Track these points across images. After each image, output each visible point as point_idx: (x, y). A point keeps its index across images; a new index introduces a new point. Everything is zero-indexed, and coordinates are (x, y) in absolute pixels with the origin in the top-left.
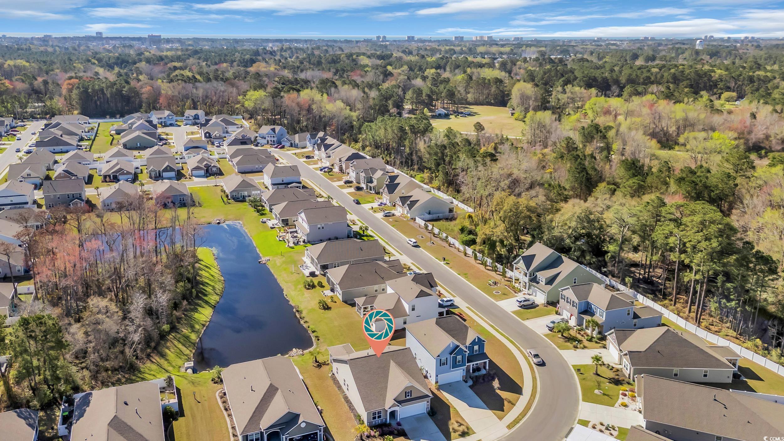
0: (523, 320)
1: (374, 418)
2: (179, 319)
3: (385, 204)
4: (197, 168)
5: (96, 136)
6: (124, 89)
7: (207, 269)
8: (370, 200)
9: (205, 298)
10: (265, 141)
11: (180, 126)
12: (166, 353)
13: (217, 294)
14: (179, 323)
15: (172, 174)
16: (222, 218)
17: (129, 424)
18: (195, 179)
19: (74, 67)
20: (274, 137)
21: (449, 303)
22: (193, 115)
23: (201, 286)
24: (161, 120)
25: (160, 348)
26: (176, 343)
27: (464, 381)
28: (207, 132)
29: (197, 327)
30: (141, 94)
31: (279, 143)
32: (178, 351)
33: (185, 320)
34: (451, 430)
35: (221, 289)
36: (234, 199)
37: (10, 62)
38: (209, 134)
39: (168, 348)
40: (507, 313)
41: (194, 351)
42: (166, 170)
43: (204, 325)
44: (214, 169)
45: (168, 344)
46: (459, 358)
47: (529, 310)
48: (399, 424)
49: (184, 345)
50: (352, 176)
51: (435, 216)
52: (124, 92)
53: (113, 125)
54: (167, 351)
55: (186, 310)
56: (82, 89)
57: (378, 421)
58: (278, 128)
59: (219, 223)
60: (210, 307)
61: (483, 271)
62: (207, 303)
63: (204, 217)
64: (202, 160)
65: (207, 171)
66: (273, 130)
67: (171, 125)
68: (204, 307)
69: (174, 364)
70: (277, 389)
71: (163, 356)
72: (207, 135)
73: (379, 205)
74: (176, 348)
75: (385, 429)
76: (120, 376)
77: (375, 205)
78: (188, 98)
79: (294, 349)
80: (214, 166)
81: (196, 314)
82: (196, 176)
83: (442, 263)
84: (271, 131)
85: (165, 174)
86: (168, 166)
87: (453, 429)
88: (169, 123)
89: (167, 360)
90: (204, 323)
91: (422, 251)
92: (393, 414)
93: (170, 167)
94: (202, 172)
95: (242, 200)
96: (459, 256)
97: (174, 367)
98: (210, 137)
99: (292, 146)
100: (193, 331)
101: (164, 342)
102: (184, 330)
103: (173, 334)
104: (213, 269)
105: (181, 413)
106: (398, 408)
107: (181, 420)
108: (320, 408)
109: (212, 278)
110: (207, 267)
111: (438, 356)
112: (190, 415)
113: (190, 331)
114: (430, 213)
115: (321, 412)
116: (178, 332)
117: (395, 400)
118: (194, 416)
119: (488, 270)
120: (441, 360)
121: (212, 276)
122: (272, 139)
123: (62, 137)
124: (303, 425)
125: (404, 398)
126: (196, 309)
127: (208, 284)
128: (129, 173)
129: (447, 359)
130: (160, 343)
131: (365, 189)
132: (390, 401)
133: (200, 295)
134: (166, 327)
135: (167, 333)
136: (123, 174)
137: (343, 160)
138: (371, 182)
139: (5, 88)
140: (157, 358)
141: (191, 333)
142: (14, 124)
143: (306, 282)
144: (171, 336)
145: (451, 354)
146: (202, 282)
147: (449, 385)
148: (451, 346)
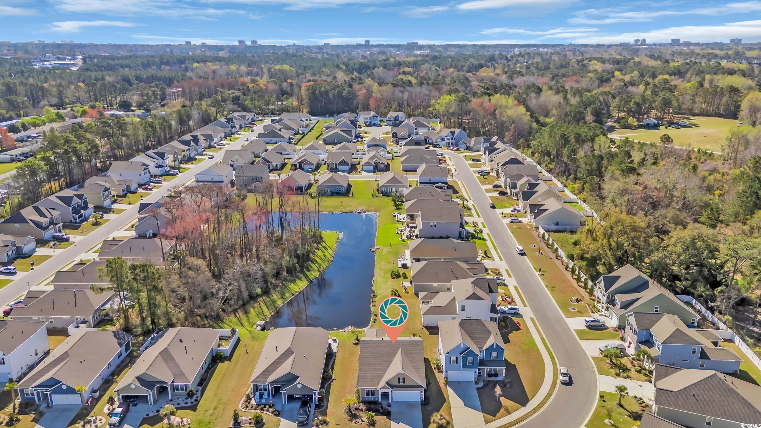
0: (581, 339)
1: (368, 395)
2: (275, 286)
4: (367, 164)
5: (310, 131)
6: (344, 92)
7: (324, 250)
8: (507, 205)
9: (308, 273)
10: (444, 143)
11: (381, 126)
12: (250, 311)
13: (319, 271)
14: (274, 289)
15: (346, 168)
16: (364, 208)
17: (173, 356)
18: (364, 173)
19: (323, 71)
20: (452, 139)
21: (513, 311)
22: (394, 116)
23: (310, 263)
24: (366, 120)
25: (247, 307)
26: (262, 304)
27: (476, 382)
28: (395, 133)
29: (287, 295)
30: (358, 96)
31: (456, 145)
32: (260, 311)
33: (281, 288)
34: (432, 421)
35: (325, 267)
36: (382, 193)
37: (278, 67)
38: (396, 134)
39: (254, 308)
40: (568, 329)
41: (273, 313)
42: (341, 163)
43: (293, 295)
44: (382, 166)
45: (256, 305)
46: (470, 359)
47: (593, 332)
48: (389, 405)
49: (268, 308)
50: (501, 181)
52: (344, 94)
53: (326, 123)
54: (252, 310)
55: (285, 279)
56: (311, 91)
57: (371, 398)
58: (457, 131)
59: (359, 213)
60: (308, 280)
61: (573, 287)
62: (307, 277)
63: (350, 206)
64: (374, 156)
65: (376, 167)
66: (453, 133)
67: (375, 125)
68: (301, 280)
69: (251, 321)
70: (293, 353)
71: (246, 313)
73: (512, 211)
74: (260, 309)
75: (373, 406)
76: (206, 322)
77: (508, 211)
78: (394, 101)
80: (382, 163)
81: (292, 285)
82: (365, 171)
83: (537, 273)
84: (450, 134)
85: (340, 167)
86: (343, 160)
87: (434, 420)
88: (373, 123)
89: (247, 317)
90: (294, 292)
91: (524, 259)
92: (385, 395)
93: (345, 161)
94: (371, 168)
95: (385, 194)
96: (560, 270)
97: (250, 323)
98: (396, 137)
99: (466, 149)
100: (282, 298)
101: (252, 302)
102: (275, 296)
103: (264, 298)
104: (329, 250)
105: (229, 358)
106: (389, 391)
107: (227, 363)
108: (334, 377)
109: (323, 257)
110: (325, 248)
111: (448, 353)
112: (234, 361)
113: (279, 297)
114: (557, 224)
115: (333, 381)
116: (269, 297)
117: (387, 383)
118: (237, 362)
119: (580, 286)
120: (450, 358)
121: (325, 256)
122: (451, 141)
123: (280, 130)
124: (299, 386)
125: (397, 383)
126: (295, 281)
127: (317, 262)
128: (311, 164)
129: (457, 358)
130: (248, 302)
131: (509, 194)
132: (382, 383)
133: (305, 270)
134: (259, 291)
135: (258, 296)
136: (307, 164)
137: (500, 165)
138: (515, 188)
139: (259, 88)
140: (241, 314)
141: (279, 299)
142: (255, 118)
143: (393, 271)
144: (261, 299)
145: (461, 354)
146: (313, 259)
147: (459, 383)
148: (462, 347)
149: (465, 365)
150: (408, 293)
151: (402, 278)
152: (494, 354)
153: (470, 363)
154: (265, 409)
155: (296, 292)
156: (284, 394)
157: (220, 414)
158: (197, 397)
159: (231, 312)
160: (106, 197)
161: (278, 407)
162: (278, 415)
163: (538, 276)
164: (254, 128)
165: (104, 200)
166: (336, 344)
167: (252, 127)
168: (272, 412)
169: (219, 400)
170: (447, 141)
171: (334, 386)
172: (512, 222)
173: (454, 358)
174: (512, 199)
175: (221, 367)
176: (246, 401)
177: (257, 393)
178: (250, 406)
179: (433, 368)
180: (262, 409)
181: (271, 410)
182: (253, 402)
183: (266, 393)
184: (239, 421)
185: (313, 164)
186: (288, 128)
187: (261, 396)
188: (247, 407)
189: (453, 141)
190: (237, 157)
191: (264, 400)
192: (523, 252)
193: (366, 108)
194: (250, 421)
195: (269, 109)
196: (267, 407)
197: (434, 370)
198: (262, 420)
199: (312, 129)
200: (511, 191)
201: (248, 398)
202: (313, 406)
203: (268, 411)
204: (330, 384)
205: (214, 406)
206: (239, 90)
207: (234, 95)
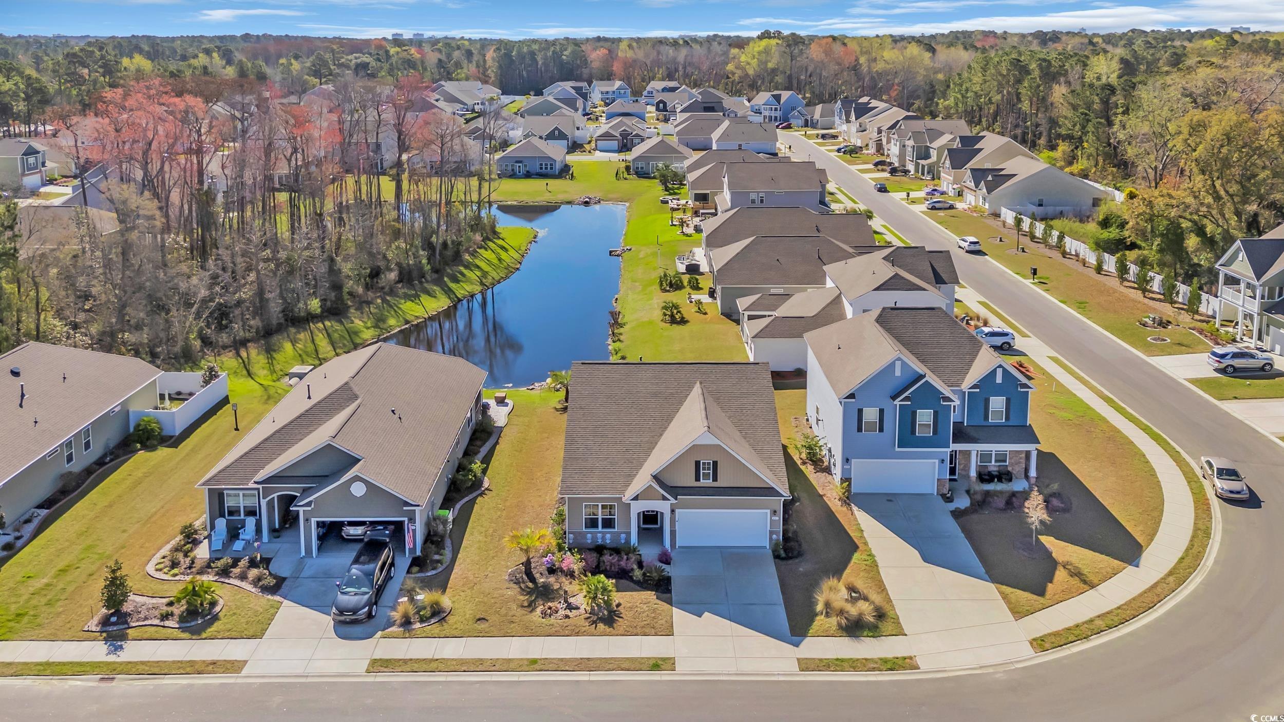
0: (1219, 399)
1: (592, 525)
2: (363, 303)
4: (608, 136)
6: (565, 53)
7: (499, 250)
9: (453, 286)
12: (281, 347)
13: (481, 283)
14: (359, 308)
16: (598, 195)
18: (598, 154)
20: (776, 109)
23: (462, 268)
25: (275, 339)
26: (320, 337)
27: (943, 496)
28: (661, 101)
29: (392, 322)
30: (591, 62)
31: (786, 120)
32: (310, 349)
33: (378, 307)
36: (637, 175)
38: (665, 104)
39: (294, 342)
40: (1171, 377)
42: (551, 135)
43: (407, 322)
44: (637, 141)
45: (302, 336)
46: (924, 414)
48: (665, 559)
52: (564, 57)
54: (288, 346)
55: (392, 292)
57: (600, 535)
58: (785, 95)
59: (587, 202)
60: (450, 298)
62: (448, 292)
63: (566, 192)
64: (620, 124)
65: (625, 142)
66: (777, 98)
68: (435, 297)
69: (278, 367)
70: (356, 396)
71: (270, 351)
72: (661, 105)
73: (926, 195)
74: (310, 346)
75: (608, 559)
77: (921, 193)
78: (658, 67)
79: (547, 380)
80: (637, 136)
81: (409, 304)
82: (602, 150)
83: (1026, 281)
84: (771, 99)
86: (556, 128)
87: (827, 605)
89: (270, 358)
90: (409, 318)
93: (560, 131)
94: (614, 144)
95: (644, 175)
97: (273, 372)
98: (665, 109)
99: (806, 125)
100: (376, 326)
101: (292, 330)
102: (357, 321)
103: (328, 323)
104: (512, 252)
105: (174, 441)
107: (163, 452)
108: (486, 484)
109: (496, 261)
110: (503, 248)
111: (852, 396)
112: (190, 447)
113: (369, 324)
114: (1041, 205)
115: (481, 494)
116: (342, 323)
117: (656, 478)
118: (194, 451)
119: (1153, 299)
120: (860, 411)
121: (500, 260)
122: (773, 114)
124: (358, 490)
125: (690, 482)
126: (418, 297)
127: (478, 267)
129: (882, 411)
130: (280, 329)
132: (642, 480)
133: (446, 279)
134: (315, 305)
135: (311, 318)
138: (927, 156)
139: (409, 57)
140: (253, 352)
141: (368, 328)
143: (665, 275)
144: (320, 325)
145: (894, 398)
146: (469, 263)
148: (898, 373)
149: (908, 437)
150: (705, 314)
152: (997, 403)
153: (925, 428)
154: (236, 571)
155: (417, 317)
156: (307, 520)
157: (70, 589)
158: (18, 538)
159: (225, 347)
161: (281, 567)
162: (273, 590)
163: (1032, 286)
165: (24, 174)
166: (506, 410)
168: (257, 582)
169: (89, 548)
170: (767, 113)
171: (484, 509)
173: (871, 414)
174: (922, 179)
175: (141, 461)
176: (176, 549)
177: (221, 523)
178: (185, 562)
179: (799, 462)
180: (225, 572)
181: (253, 573)
182: (202, 552)
183: (251, 522)
184: (127, 607)
186: (455, 101)
187: (233, 533)
188: (174, 564)
189: (778, 114)
191: (238, 545)
193: (608, 76)
194: (165, 609)
196: (243, 563)
197: (803, 467)
198: (213, 604)
200: (917, 165)
201: (190, 538)
202: (403, 563)
203: (243, 577)
204: (473, 502)
205: (61, 566)
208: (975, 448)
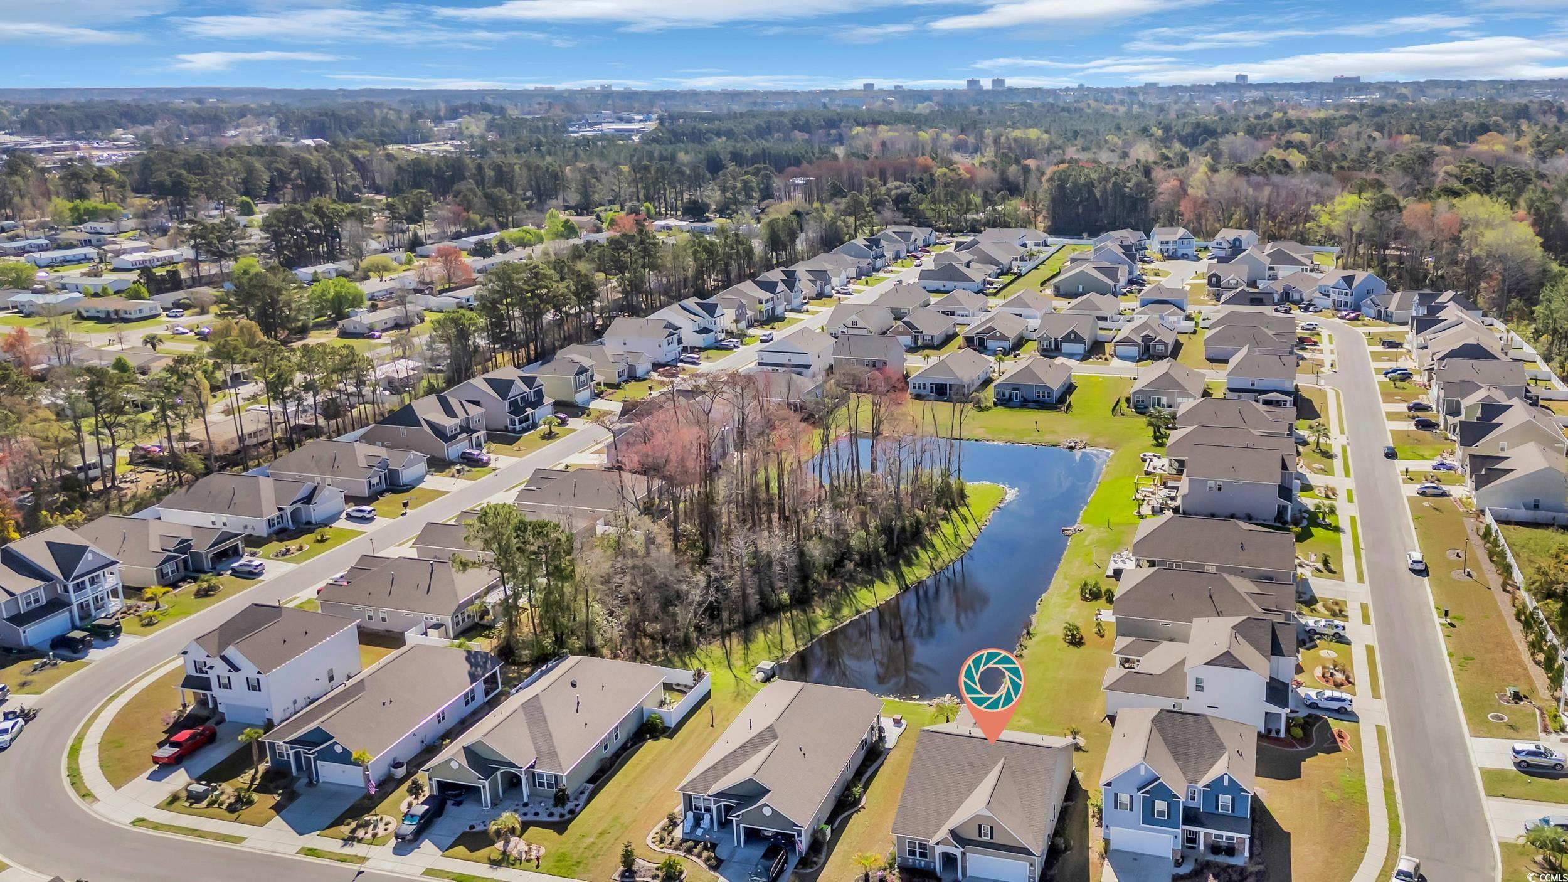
0: (1489, 794)
1: (913, 853)
2: (825, 591)
3: (1450, 468)
4: (1127, 341)
5: (1036, 268)
6: (1128, 184)
7: (960, 523)
8: (1426, 454)
9: (905, 569)
10: (1328, 302)
11: (1199, 259)
12: (756, 637)
13: (932, 568)
14: (822, 597)
15: (1079, 348)
16: (1085, 438)
18: (1115, 362)
20: (1346, 294)
21: (1336, 705)
22: (1231, 238)
23: (918, 548)
24: (1165, 247)
25: (752, 628)
26: (786, 626)
27: (1176, 860)
28: (1214, 275)
29: (846, 611)
30: (1160, 194)
31: (1357, 308)
32: (778, 640)
33: (836, 596)
35: (947, 561)
36: (1136, 408)
38: (1219, 278)
39: (766, 632)
40: (1469, 765)
41: (802, 648)
42: (1067, 339)
43: (858, 612)
44: (1160, 347)
45: (772, 626)
46: (1161, 805)
47: (1529, 779)
49: (795, 635)
50: (1432, 397)
51: (1540, 515)
52: (1127, 190)
53: (1074, 250)
54: (761, 636)
55: (852, 578)
56: (1057, 182)
57: (913, 861)
59: (1071, 448)
60: (899, 585)
61: (1521, 664)
62: (900, 577)
63: (1054, 432)
64: (1145, 326)
65: (1147, 348)
66: (1349, 280)
67: (1185, 257)
68: (886, 583)
69: (751, 658)
70: (776, 737)
71: (747, 640)
72: (1214, 279)
73: (1435, 468)
74: (778, 635)
76: (660, 651)
77: (1427, 466)
78: (1237, 206)
79: (948, 695)
80: (1160, 342)
81: (864, 591)
82: (1120, 358)
83: (1438, 621)
84: (1342, 281)
85: (1066, 347)
86: (1073, 331)
88: (1180, 252)
89: (747, 649)
90: (860, 607)
91: (1422, 585)
92: (949, 860)
93: (1076, 334)
94: (1134, 351)
95: (1141, 409)
96: (1500, 616)
97: (747, 662)
98: (1218, 284)
99: (1379, 318)
100: (832, 616)
101: (767, 619)
102: (819, 612)
103: (794, 612)
104: (972, 526)
105: (670, 732)
106: (957, 851)
107: (664, 741)
108: (863, 803)
109: (951, 538)
110: (964, 519)
111: (1109, 784)
112: (679, 741)
113: (827, 615)
114: (1536, 506)
115: (856, 812)
116: (805, 612)
117: (953, 832)
118: (683, 743)
119: (1537, 663)
120: (1116, 795)
121: (956, 536)
122: (1343, 299)
123: (968, 266)
124: (767, 811)
125: (976, 837)
126: (872, 582)
127: (933, 546)
128: (1003, 337)
129: (1131, 797)
130: (758, 618)
131: (1442, 427)
133: (901, 562)
134: (785, 597)
135: (782, 607)
136: (994, 338)
137: (1436, 357)
138: (1457, 413)
139: (957, 178)
140: (735, 641)
141: (825, 618)
142: (933, 239)
143: (1086, 584)
144: (788, 614)
145: (1139, 790)
146: (927, 540)
147: (1137, 857)
148: (1142, 773)
149: (1150, 817)
150: (1103, 636)
151: (1103, 601)
152: (1225, 799)
153: (1161, 813)
154: (696, 851)
155: (867, 607)
156: (738, 825)
157: (605, 848)
158: (577, 805)
159: (714, 636)
160: (580, 386)
161: (722, 852)
162: (714, 868)
163: (1438, 627)
164: (924, 259)
165: (576, 392)
166: (899, 730)
167: (918, 258)
168: (707, 860)
169: (616, 818)
170: (1336, 298)
171: (857, 823)
172: (1423, 494)
173: (1124, 798)
174: (1447, 439)
175: (651, 748)
176: (664, 829)
177: (690, 814)
178: (668, 839)
179: (1090, 814)
180: (689, 851)
181: (705, 854)
182: (678, 833)
183: (707, 816)
184: (635, 868)
185: (1007, 338)
186: (988, 260)
187: (698, 820)
188: (662, 840)
189: (1349, 299)
190: (854, 318)
191: (699, 832)
192: (1421, 567)
193: (1172, 220)
194: (656, 872)
195: (966, 221)
196: (700, 846)
197: (1090, 819)
198: (681, 873)
199: (1042, 263)
200: (1446, 421)
201: (673, 823)
202: (793, 861)
203: (699, 856)
204: (849, 817)
205: (600, 830)
206: (913, 181)
207: (899, 191)
208: (1202, 831)
